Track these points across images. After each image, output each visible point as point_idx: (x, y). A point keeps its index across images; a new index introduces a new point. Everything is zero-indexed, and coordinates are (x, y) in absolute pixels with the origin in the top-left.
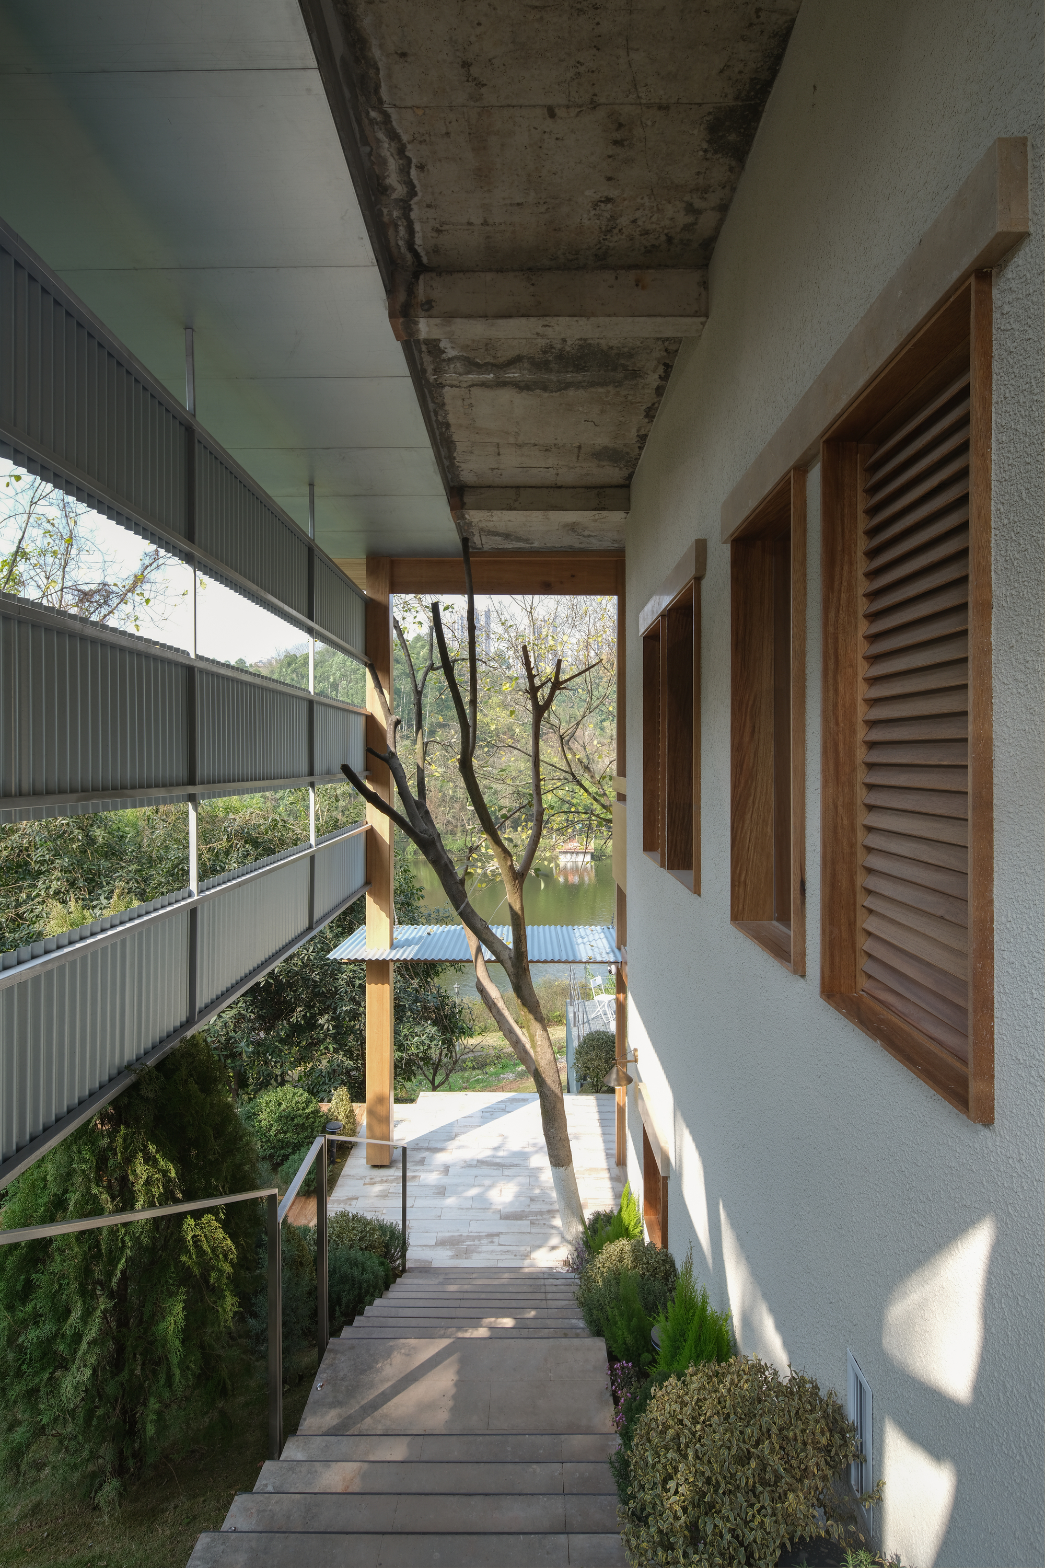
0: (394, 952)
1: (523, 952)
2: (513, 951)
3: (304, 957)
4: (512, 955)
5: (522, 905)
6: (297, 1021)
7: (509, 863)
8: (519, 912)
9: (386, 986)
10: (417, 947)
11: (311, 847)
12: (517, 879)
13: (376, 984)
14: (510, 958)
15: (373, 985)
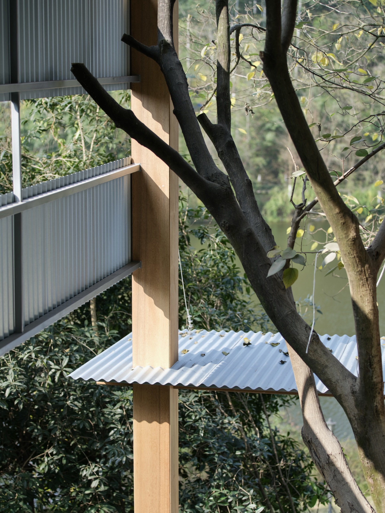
0: (177, 372)
1: (375, 384)
2: (358, 380)
3: (55, 373)
4: (357, 388)
5: (374, 306)
6: (50, 469)
7: (352, 234)
8: (371, 317)
9: (165, 425)
10: (215, 367)
11: (15, 200)
12: (367, 262)
13: (150, 422)
14: (353, 393)
15: (144, 423)
